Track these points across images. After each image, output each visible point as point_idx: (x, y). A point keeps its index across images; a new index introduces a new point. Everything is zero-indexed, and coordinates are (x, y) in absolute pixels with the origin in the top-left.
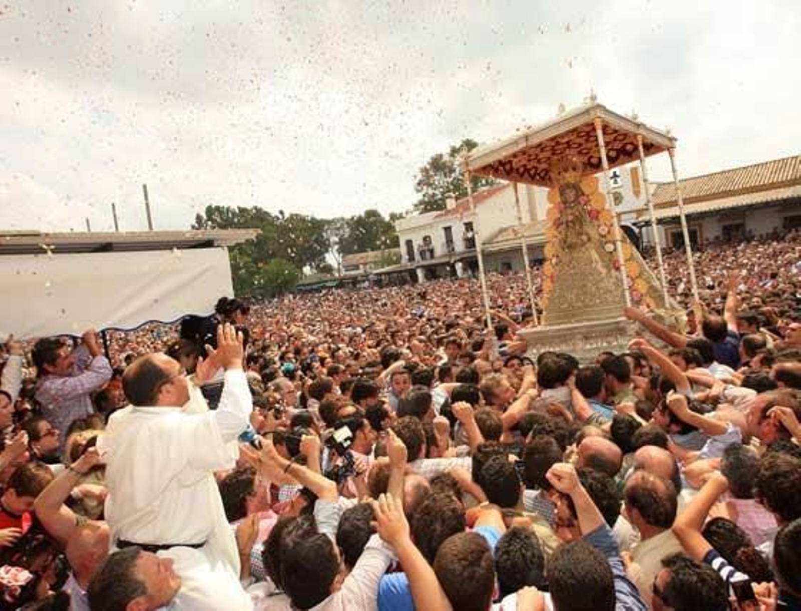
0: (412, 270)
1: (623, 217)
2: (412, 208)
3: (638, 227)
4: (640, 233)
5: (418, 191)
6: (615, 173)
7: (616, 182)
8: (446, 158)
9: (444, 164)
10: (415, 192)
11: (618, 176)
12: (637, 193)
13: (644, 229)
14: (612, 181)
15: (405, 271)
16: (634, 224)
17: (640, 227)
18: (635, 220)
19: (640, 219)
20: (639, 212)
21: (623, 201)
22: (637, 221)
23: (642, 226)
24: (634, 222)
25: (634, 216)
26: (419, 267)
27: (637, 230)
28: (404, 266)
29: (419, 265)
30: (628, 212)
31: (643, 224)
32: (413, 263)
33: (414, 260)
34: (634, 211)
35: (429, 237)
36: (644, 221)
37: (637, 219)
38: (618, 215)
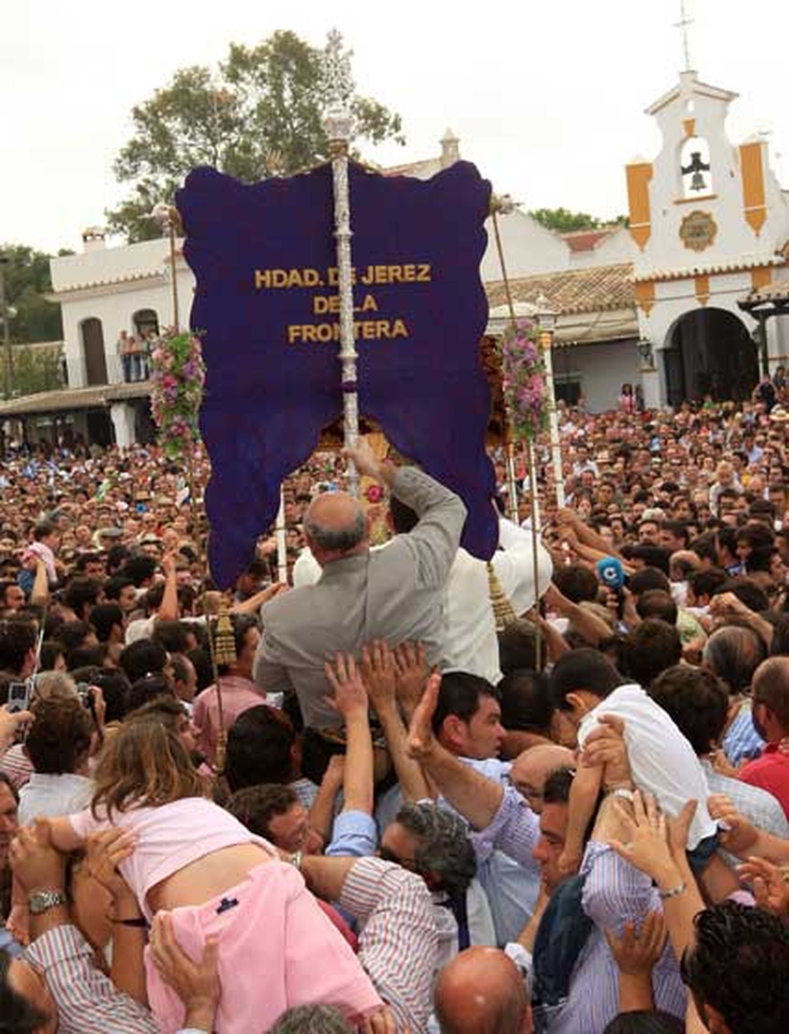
0: (99, 407)
1: (714, 284)
2: (103, 222)
3: (755, 315)
4: (762, 330)
5: (124, 174)
6: (696, 157)
7: (698, 183)
8: (218, 83)
9: (207, 97)
10: (114, 176)
11: (706, 168)
12: (756, 219)
13: (771, 322)
14: (688, 178)
15: (76, 410)
16: (745, 306)
17: (762, 316)
18: (747, 294)
19: (763, 292)
20: (759, 271)
21: (717, 240)
22: (754, 298)
23: (768, 313)
24: (743, 300)
25: (745, 282)
26: (119, 401)
27: (750, 323)
28: (76, 396)
29: (117, 395)
30: (729, 271)
31: (770, 305)
32: (105, 387)
33: (105, 381)
34: (745, 269)
35: (152, 313)
36: (773, 297)
37: (755, 291)
38: (701, 278)
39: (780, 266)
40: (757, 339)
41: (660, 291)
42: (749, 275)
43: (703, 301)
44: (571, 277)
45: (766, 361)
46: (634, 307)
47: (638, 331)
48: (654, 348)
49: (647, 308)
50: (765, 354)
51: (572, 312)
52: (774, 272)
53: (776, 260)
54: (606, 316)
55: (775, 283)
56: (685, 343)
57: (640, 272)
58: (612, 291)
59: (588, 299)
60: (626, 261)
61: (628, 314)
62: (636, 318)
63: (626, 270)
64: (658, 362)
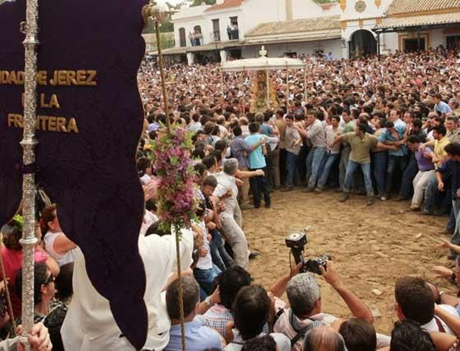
0: (184, 54)
1: (365, 23)
3: (376, 33)
4: (378, 37)
12: (378, 4)
13: (381, 35)
15: (177, 55)
16: (373, 30)
17: (378, 33)
18: (374, 26)
19: (379, 26)
20: (378, 19)
21: (366, 9)
22: (376, 28)
23: (380, 32)
24: (373, 28)
25: (374, 22)
26: (189, 52)
27: (375, 35)
28: (177, 50)
29: (189, 50)
30: (369, 19)
31: (381, 30)
32: (185, 48)
33: (185, 45)
34: (374, 18)
35: (199, 26)
36: (382, 27)
37: (376, 26)
38: (361, 20)
39: (384, 18)
40: (377, 39)
41: (348, 24)
42: (375, 20)
43: (361, 27)
44: (322, 19)
45: (379, 46)
46: (340, 28)
47: (341, 36)
48: (346, 41)
49: (344, 29)
50: (379, 43)
51: (322, 30)
52: (383, 20)
53: (384, 16)
54: (332, 31)
55: (383, 23)
56: (355, 39)
57: (342, 19)
58: (334, 24)
59: (326, 26)
60: (338, 14)
61: (338, 30)
62: (341, 32)
63: (338, 17)
64: (347, 45)
